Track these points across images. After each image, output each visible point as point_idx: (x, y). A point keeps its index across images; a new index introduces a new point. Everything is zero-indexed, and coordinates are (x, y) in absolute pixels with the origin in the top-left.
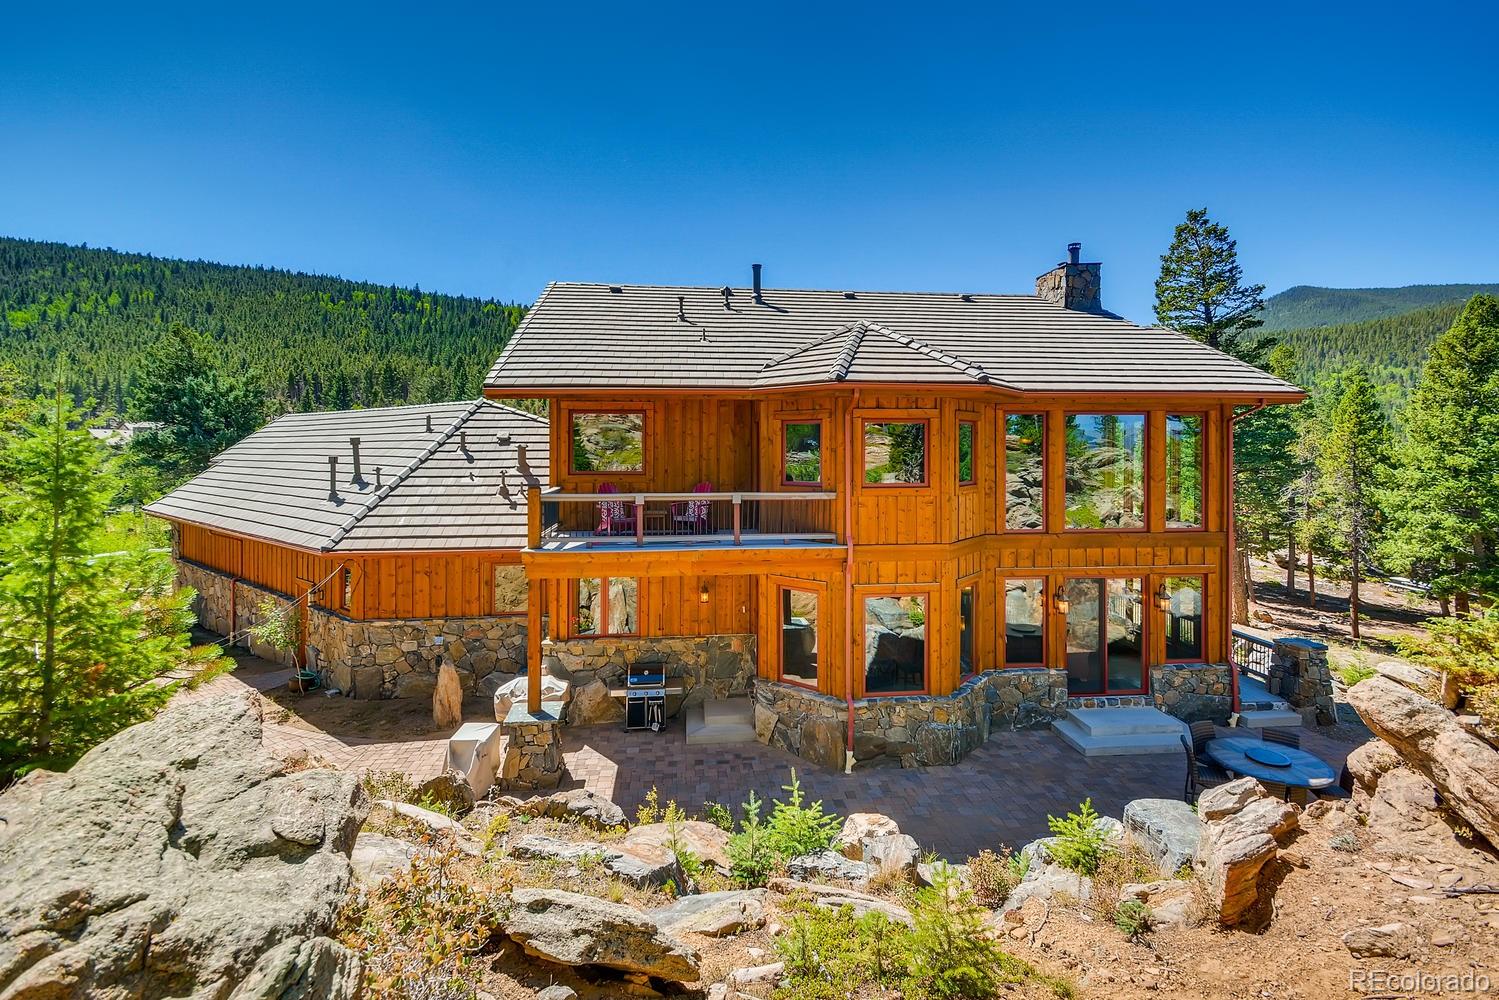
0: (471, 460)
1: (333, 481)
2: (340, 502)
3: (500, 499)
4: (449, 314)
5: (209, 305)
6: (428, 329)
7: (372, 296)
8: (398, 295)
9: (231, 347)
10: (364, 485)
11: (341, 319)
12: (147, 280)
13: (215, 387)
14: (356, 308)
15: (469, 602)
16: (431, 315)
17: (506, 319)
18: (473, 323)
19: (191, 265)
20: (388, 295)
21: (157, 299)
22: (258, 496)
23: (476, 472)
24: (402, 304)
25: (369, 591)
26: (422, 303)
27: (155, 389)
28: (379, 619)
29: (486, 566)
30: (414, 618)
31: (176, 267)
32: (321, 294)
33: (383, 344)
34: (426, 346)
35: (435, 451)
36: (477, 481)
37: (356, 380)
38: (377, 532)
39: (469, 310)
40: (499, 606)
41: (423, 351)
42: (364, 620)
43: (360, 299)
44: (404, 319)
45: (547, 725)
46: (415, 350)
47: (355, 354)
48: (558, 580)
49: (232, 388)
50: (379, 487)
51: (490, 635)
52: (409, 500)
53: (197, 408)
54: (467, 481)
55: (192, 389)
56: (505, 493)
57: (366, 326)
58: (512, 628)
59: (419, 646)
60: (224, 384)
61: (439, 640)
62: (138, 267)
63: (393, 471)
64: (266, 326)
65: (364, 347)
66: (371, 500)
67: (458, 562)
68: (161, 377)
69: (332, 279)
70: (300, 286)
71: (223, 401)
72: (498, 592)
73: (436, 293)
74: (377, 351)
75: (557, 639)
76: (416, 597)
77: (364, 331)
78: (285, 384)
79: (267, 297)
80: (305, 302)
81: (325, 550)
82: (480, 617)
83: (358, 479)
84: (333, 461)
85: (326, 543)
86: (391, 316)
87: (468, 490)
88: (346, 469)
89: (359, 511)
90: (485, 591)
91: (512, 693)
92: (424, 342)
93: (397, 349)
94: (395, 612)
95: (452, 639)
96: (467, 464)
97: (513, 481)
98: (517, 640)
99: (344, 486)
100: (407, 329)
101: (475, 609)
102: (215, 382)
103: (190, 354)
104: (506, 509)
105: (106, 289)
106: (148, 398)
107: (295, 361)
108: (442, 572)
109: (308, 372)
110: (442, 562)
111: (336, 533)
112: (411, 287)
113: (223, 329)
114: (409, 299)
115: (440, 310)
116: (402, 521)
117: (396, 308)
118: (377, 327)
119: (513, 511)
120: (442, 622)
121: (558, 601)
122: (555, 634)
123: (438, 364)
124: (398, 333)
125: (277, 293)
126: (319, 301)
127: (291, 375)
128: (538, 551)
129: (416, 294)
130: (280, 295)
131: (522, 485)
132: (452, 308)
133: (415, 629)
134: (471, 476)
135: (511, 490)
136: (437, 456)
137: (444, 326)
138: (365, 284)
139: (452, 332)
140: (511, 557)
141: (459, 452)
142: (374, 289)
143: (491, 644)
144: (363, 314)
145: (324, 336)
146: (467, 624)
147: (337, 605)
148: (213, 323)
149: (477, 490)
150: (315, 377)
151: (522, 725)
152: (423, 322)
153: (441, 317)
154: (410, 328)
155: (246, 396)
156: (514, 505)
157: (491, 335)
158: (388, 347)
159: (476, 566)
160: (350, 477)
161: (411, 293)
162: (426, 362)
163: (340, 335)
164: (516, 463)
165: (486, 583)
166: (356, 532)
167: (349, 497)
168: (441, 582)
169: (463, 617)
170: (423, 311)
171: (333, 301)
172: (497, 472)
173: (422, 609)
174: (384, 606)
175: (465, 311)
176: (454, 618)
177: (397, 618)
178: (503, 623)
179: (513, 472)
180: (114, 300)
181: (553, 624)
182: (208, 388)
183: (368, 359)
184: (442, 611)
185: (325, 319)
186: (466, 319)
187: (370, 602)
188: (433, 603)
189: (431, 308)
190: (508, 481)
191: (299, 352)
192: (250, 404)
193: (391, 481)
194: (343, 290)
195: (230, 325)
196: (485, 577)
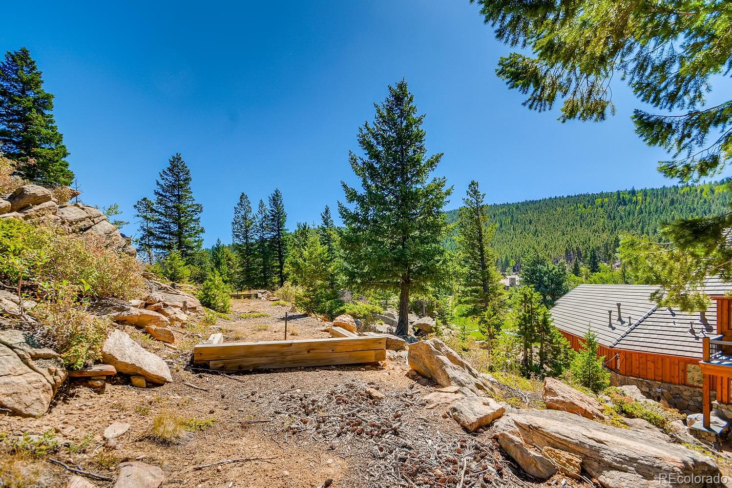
0: (674, 315)
1: (610, 319)
2: (614, 329)
3: (690, 334)
4: (655, 200)
5: (530, 220)
6: (641, 212)
7: (606, 200)
8: (621, 196)
9: (540, 238)
10: (623, 323)
11: (589, 216)
12: (507, 214)
13: (548, 269)
14: (597, 208)
15: (673, 377)
16: (642, 203)
17: (699, 195)
18: (672, 202)
19: (523, 204)
20: (615, 197)
21: (512, 221)
22: (578, 321)
23: (676, 321)
24: (624, 201)
25: (628, 365)
26: (637, 197)
27: (527, 271)
28: (632, 376)
29: (682, 364)
30: (647, 379)
31: (517, 206)
32: (578, 204)
33: (613, 226)
34: (639, 223)
35: (656, 310)
36: (677, 325)
37: (598, 248)
38: (631, 343)
39: (669, 195)
40: (690, 382)
41: (637, 226)
42: (625, 375)
43: (599, 202)
44: (625, 209)
45: (713, 434)
46: (632, 226)
47: (597, 233)
48: (722, 378)
49: (554, 269)
50: (630, 324)
51: (685, 393)
52: (644, 331)
53: (542, 277)
54: (672, 325)
55: (540, 270)
56: (692, 331)
57: (603, 217)
58: (697, 393)
59: (650, 390)
60: (551, 266)
61: (659, 390)
62: (504, 209)
63: (636, 317)
64: (554, 226)
65: (602, 229)
66: (627, 329)
67: (668, 360)
68: (529, 265)
69: (584, 195)
70: (568, 203)
71: (551, 274)
72: (689, 375)
73: (645, 188)
74: (609, 230)
75: (721, 402)
76: (648, 370)
77: (602, 220)
78: (564, 254)
79: (554, 212)
80: (571, 210)
81: (610, 347)
82: (679, 384)
83: (620, 319)
84: (610, 312)
85: (611, 344)
86: (617, 209)
87: (673, 329)
88: (615, 314)
89: (623, 334)
90: (681, 374)
91: (696, 419)
92: (638, 220)
93: (621, 228)
94: (639, 375)
95: (665, 391)
96: (672, 317)
97: (697, 326)
98: (700, 399)
99: (615, 322)
100: (627, 215)
101: (676, 380)
102: (548, 266)
103: (538, 256)
104: (693, 339)
105: (494, 221)
106: (525, 274)
107: (568, 241)
108: (660, 362)
109: (574, 246)
110: (660, 359)
111: (615, 341)
112: (629, 189)
113: (536, 231)
114: (628, 197)
115: (648, 199)
116: (641, 339)
117: (620, 203)
118: (609, 216)
119: (697, 341)
120: (660, 383)
121: (722, 386)
122: (720, 400)
123: (648, 233)
124: (621, 218)
125: (558, 208)
126: (578, 208)
127: (567, 249)
128: (708, 363)
129: (633, 193)
130: (559, 209)
131: (702, 329)
132: (657, 196)
133: (647, 383)
134: (674, 323)
135: (696, 331)
136: (656, 312)
137: (652, 209)
138: (602, 193)
139: (657, 211)
140: (694, 361)
141: (668, 311)
142: (607, 195)
143: (686, 398)
144: (601, 210)
145: (581, 227)
146: (672, 386)
147: (614, 367)
148: (532, 228)
149: (677, 329)
150: (578, 249)
151: (700, 430)
152: (637, 208)
153: (649, 203)
154: (629, 214)
155: (559, 271)
156: (697, 338)
157: (687, 208)
158: (615, 227)
159: (677, 363)
160: (617, 318)
161: (629, 193)
162: (639, 232)
163: (589, 225)
164: (699, 318)
165: (682, 370)
166: (622, 342)
167: (617, 327)
168: (660, 366)
169: (670, 383)
170: (637, 202)
171: (585, 207)
172: (689, 321)
173: (651, 375)
174: (633, 371)
175: (666, 196)
176: (665, 382)
177: (640, 377)
178: (692, 389)
179: (698, 322)
180: (498, 225)
181: (719, 395)
182: (545, 269)
183: (605, 235)
184: (661, 379)
185: (581, 217)
186: (667, 201)
187: (628, 368)
188: (656, 374)
189: (642, 199)
190: (694, 326)
191: (569, 236)
192: (561, 274)
193: (636, 322)
194: (589, 200)
195: (539, 229)
196: (682, 367)
